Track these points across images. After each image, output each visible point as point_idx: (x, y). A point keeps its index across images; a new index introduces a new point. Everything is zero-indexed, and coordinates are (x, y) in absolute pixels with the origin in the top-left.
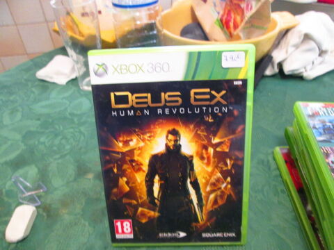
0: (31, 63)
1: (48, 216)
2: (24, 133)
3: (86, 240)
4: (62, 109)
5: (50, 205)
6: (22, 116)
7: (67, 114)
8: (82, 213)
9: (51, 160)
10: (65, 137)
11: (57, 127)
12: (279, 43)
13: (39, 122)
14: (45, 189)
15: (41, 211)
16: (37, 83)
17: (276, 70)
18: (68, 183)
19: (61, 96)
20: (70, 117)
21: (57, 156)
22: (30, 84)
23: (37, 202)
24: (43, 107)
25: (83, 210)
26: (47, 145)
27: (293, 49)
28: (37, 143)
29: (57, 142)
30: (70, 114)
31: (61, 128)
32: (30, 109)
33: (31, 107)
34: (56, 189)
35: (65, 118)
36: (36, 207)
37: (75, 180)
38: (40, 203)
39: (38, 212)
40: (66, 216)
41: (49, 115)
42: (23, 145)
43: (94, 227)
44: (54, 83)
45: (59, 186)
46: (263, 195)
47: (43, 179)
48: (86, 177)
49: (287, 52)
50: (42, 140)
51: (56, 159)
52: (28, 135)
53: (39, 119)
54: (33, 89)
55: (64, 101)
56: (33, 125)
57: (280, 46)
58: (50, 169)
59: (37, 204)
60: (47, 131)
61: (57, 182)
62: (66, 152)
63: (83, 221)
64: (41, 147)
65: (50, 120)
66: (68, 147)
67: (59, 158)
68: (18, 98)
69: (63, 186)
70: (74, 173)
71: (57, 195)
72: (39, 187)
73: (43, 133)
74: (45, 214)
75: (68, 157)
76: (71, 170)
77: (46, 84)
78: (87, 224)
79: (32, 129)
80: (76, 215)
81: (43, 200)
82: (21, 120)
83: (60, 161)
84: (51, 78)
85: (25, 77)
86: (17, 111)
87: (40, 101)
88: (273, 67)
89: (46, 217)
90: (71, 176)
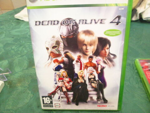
0: (14, 11)
1: (10, 87)
2: (5, 44)
3: (28, 101)
4: (26, 33)
5: (12, 81)
6: (5, 36)
7: (28, 35)
8: (28, 86)
9: (16, 58)
10: (25, 47)
11: (21, 41)
12: (140, 4)
13: (13, 39)
14: (11, 72)
15: (7, 84)
16: (15, 20)
17: (138, 18)
18: (23, 70)
19: (26, 27)
20: (28, 37)
21: (19, 56)
22: (11, 21)
23: (5, 79)
24: (16, 32)
25: (29, 85)
26: (15, 50)
27: (149, 6)
28: (10, 49)
29: (20, 49)
30: (29, 36)
31: (24, 42)
32: (10, 33)
33: (10, 31)
34: (16, 73)
35: (26, 37)
36: (5, 82)
37: (27, 69)
38: (7, 80)
39: (5, 84)
40: (20, 88)
41: (18, 36)
42: (3, 49)
43: (34, 94)
44: (23, 21)
45: (18, 72)
46: (130, 83)
47: (10, 67)
48: (33, 67)
49: (145, 8)
50: (13, 48)
51: (18, 57)
52: (7, 45)
53: (13, 38)
54: (13, 23)
55: (27, 29)
56: (10, 40)
57: (141, 5)
58: (14, 62)
59: (5, 80)
60: (16, 43)
61: (17, 69)
62: (24, 54)
63: (28, 91)
64: (12, 51)
65: (19, 38)
66: (26, 52)
67: (20, 57)
68: (4, 27)
69: (20, 71)
70: (27, 65)
71: (16, 76)
72: (7, 71)
73: (14, 44)
74: (8, 86)
75: (25, 57)
76: (26, 64)
77: (19, 21)
78: (30, 92)
79: (9, 42)
80: (25, 87)
81: (8, 78)
82: (4, 38)
83: (20, 58)
84: (22, 18)
85: (10, 18)
86: (3, 33)
87: (15, 29)
88: (137, 16)
89: (9, 88)
90: (25, 66)
